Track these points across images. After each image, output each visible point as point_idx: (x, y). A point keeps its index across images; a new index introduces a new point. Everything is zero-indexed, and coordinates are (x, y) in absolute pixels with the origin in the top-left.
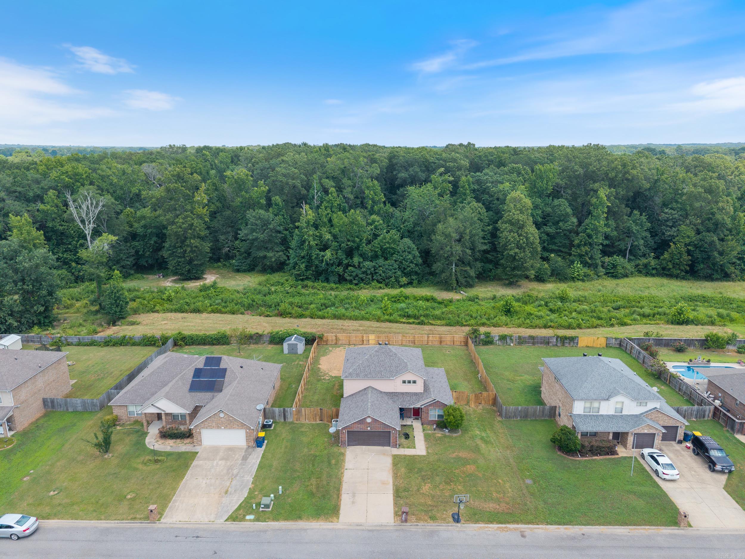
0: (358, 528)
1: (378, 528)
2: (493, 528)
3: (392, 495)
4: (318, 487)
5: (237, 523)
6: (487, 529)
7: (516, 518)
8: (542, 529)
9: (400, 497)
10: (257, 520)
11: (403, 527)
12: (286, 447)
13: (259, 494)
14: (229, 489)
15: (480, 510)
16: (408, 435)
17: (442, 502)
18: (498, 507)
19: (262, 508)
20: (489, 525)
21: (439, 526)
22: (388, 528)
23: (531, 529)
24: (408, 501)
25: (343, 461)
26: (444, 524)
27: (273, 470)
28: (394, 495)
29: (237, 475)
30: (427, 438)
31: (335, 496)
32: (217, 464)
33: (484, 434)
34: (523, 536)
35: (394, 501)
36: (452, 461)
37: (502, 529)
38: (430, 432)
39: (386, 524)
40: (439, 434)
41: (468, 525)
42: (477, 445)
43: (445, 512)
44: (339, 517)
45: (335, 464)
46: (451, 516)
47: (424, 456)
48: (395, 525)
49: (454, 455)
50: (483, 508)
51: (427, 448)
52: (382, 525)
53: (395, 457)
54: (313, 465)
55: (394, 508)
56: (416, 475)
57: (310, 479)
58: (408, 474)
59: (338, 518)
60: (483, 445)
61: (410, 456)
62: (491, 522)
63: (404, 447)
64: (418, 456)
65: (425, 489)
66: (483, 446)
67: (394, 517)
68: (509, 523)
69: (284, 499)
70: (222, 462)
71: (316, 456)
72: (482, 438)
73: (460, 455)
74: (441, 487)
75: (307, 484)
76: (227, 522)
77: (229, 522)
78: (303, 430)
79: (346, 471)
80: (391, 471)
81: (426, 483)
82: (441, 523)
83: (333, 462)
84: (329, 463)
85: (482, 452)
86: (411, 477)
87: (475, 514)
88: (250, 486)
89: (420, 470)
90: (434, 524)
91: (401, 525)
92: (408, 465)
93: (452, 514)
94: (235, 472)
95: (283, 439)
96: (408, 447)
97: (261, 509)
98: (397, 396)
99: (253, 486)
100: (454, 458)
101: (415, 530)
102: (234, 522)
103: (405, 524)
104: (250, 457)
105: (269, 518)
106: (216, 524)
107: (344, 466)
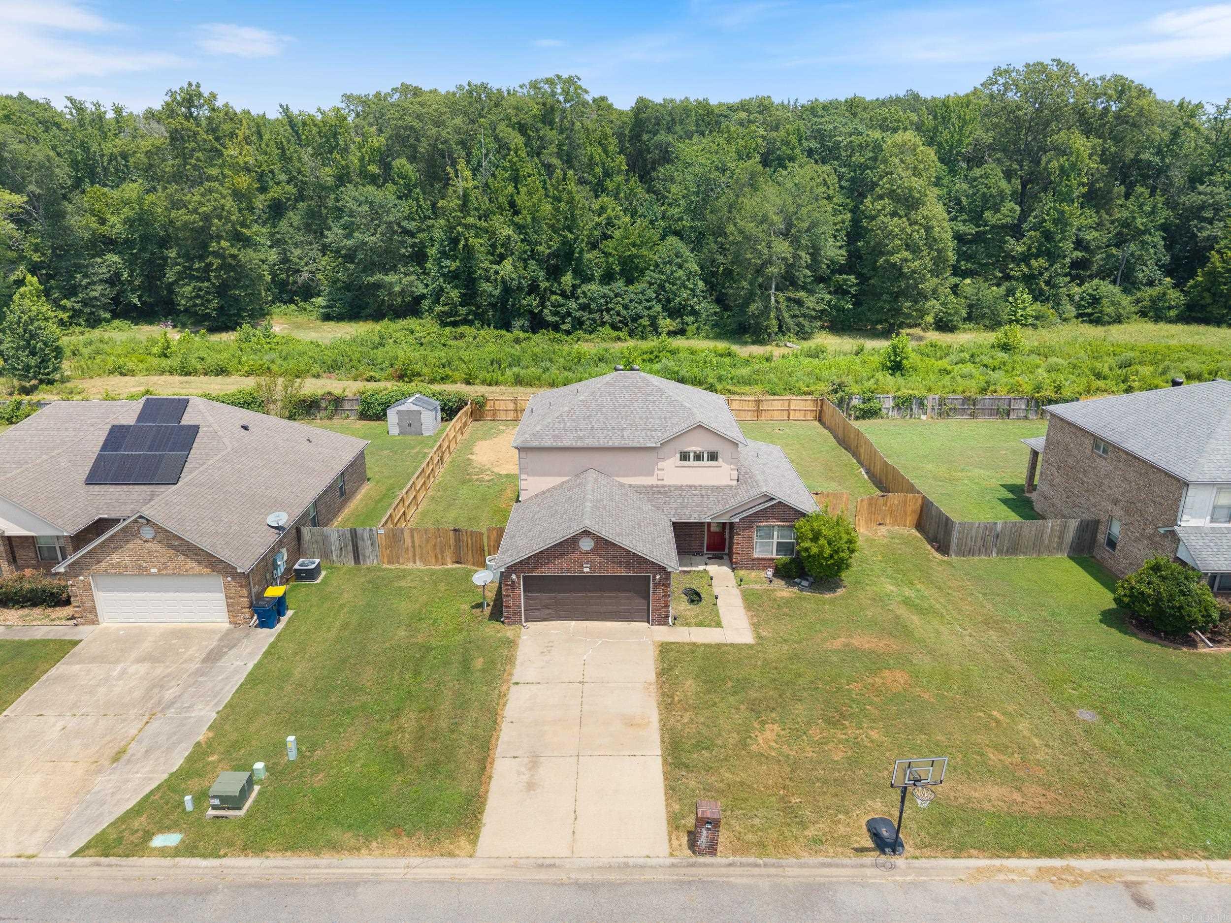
0: (542, 876)
1: (613, 877)
2: (1023, 872)
3: (659, 760)
4: (419, 737)
5: (112, 860)
6: (1001, 877)
7: (1093, 837)
8: (1198, 873)
9: (686, 766)
10: (188, 850)
11: (701, 871)
12: (344, 626)
13: (220, 761)
14: (133, 745)
15: (961, 808)
16: (698, 594)
17: (826, 782)
18: (1017, 796)
19: (215, 807)
20: (1005, 862)
21: (829, 865)
22: (648, 876)
23: (1161, 876)
24: (712, 779)
25: (510, 660)
26: (846, 861)
27: (288, 688)
28: (665, 762)
29: (172, 704)
30: (751, 601)
31: (473, 765)
32: (124, 672)
33: (908, 592)
34: (1143, 903)
35: (666, 779)
36: (835, 659)
37: (1059, 877)
38: (757, 587)
39: (641, 861)
40: (783, 591)
41: (933, 862)
42: (897, 617)
43: (841, 816)
44: (477, 836)
45: (483, 671)
46: (864, 830)
47: (750, 647)
48: (673, 865)
49: (838, 643)
50: (969, 800)
51: (755, 626)
52: (627, 866)
53: (665, 649)
54: (416, 673)
55: (668, 805)
56: (731, 699)
57: (397, 713)
58: (707, 697)
59: (474, 842)
60: (914, 618)
61: (708, 646)
62: (1012, 851)
63: (688, 624)
64: (732, 645)
65: (767, 741)
66: (915, 620)
67: (670, 834)
68: (1075, 852)
69: (301, 776)
70: (142, 669)
71: (429, 649)
72: (907, 602)
73: (855, 642)
74: (815, 733)
75: (386, 726)
76: (78, 860)
77: (87, 860)
78: (403, 584)
79: (514, 689)
80: (653, 689)
81: (763, 723)
82: (836, 854)
83: (479, 663)
84: (466, 665)
85: (916, 635)
86: (715, 704)
87: (947, 823)
88: (202, 735)
89: (742, 685)
90: (812, 860)
91: (693, 865)
92: (702, 669)
93: (869, 823)
94: (169, 695)
95: (342, 606)
96: (700, 624)
97: (211, 812)
98: (665, 494)
99: (211, 735)
100: (839, 651)
101: (745, 881)
102: (103, 860)
103: (708, 859)
104: (231, 652)
105: (230, 844)
106: (40, 865)
107: (510, 674)
